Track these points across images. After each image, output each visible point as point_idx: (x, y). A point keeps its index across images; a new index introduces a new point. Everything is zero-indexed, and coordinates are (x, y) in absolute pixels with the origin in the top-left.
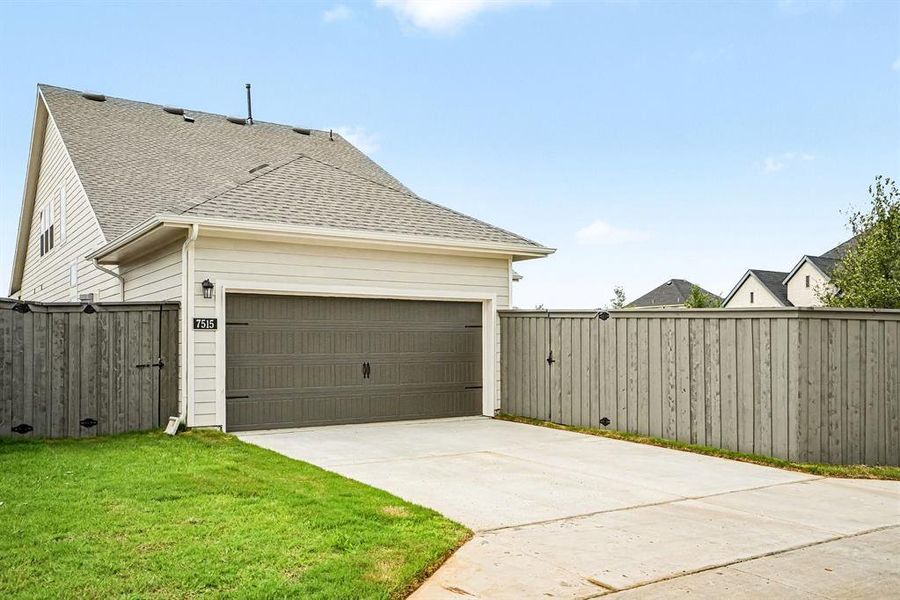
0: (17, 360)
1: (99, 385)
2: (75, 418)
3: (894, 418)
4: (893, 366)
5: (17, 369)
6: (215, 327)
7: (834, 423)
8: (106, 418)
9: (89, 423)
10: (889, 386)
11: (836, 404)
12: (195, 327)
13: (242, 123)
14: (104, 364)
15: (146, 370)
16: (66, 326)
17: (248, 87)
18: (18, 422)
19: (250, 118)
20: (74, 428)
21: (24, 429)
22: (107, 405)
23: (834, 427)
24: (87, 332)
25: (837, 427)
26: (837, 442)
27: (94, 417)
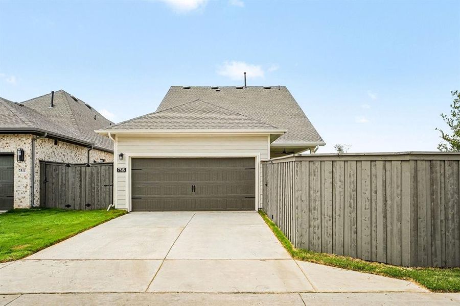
0: (67, 183)
1: (92, 192)
2: (83, 204)
3: (354, 225)
4: (353, 191)
5: (67, 185)
6: (125, 171)
7: (316, 226)
8: (94, 204)
9: (88, 205)
10: (350, 204)
11: (317, 214)
12: (118, 171)
13: (241, 88)
14: (93, 185)
15: (108, 187)
16: (81, 171)
17: (245, 73)
18: (67, 203)
19: (246, 86)
20: (83, 206)
21: (68, 206)
22: (94, 199)
23: (316, 229)
24: (88, 174)
25: (318, 228)
26: (318, 238)
27: (90, 203)
